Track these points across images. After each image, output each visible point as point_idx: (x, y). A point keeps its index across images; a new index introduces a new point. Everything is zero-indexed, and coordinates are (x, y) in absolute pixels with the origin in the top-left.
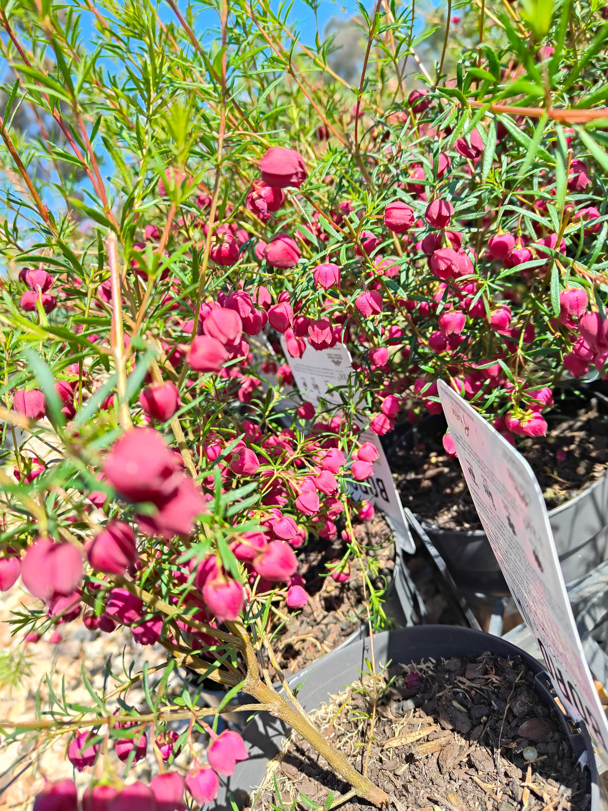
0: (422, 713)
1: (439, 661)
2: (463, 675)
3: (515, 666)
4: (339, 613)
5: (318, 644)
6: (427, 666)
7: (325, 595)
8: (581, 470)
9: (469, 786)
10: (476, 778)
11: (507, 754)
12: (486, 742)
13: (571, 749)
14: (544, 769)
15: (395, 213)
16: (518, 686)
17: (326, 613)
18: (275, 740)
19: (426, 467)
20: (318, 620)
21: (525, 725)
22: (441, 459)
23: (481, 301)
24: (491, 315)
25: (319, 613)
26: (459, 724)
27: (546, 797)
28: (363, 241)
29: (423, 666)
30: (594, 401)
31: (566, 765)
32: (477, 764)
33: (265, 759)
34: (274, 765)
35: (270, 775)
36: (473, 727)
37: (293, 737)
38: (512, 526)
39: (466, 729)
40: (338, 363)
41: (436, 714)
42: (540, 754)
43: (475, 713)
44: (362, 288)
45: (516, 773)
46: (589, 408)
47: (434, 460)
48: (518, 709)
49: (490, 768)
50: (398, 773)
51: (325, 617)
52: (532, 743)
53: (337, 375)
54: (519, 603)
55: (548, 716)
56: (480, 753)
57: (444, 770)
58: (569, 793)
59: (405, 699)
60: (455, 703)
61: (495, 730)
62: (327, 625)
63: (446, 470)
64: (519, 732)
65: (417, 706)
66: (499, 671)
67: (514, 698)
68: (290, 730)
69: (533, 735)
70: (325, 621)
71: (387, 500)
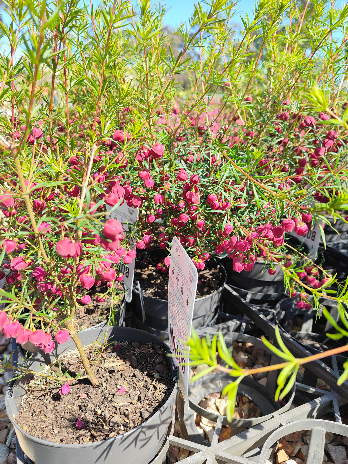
0: (119, 358)
1: (129, 343)
2: (139, 348)
3: (160, 348)
4: (91, 317)
5: (78, 326)
6: (124, 344)
7: (87, 307)
8: (205, 290)
9: (131, 383)
10: (135, 380)
11: (149, 375)
12: (142, 370)
13: (171, 376)
14: (160, 381)
15: (182, 174)
16: (159, 354)
17: (85, 315)
18: (51, 358)
19: (146, 269)
20: (81, 317)
21: (158, 366)
22: (153, 268)
23: (196, 215)
24: (198, 221)
25: (82, 314)
26: (133, 363)
27: (158, 388)
28: (166, 176)
29: (123, 344)
30: (218, 266)
31: (168, 380)
32: (137, 376)
33: (44, 364)
34: (48, 367)
35: (44, 371)
36: (138, 365)
37: (59, 358)
38: (182, 291)
39: (135, 365)
40: (131, 214)
41: (124, 359)
42: (160, 376)
43: (140, 361)
44: (159, 192)
45: (149, 380)
46: (216, 269)
47: (150, 268)
48: (157, 361)
49: (141, 378)
50: (104, 375)
51: (84, 317)
52: (158, 373)
53: (128, 218)
54: (170, 325)
55: (167, 365)
56: (138, 373)
57: (123, 377)
58: (166, 388)
59: (113, 352)
60: (133, 357)
61: (146, 367)
62: (84, 320)
63: (154, 273)
64: (155, 368)
65: (117, 355)
66: (154, 348)
67: (157, 357)
68: (58, 355)
69: (159, 370)
70: (84, 318)
71: (127, 277)
